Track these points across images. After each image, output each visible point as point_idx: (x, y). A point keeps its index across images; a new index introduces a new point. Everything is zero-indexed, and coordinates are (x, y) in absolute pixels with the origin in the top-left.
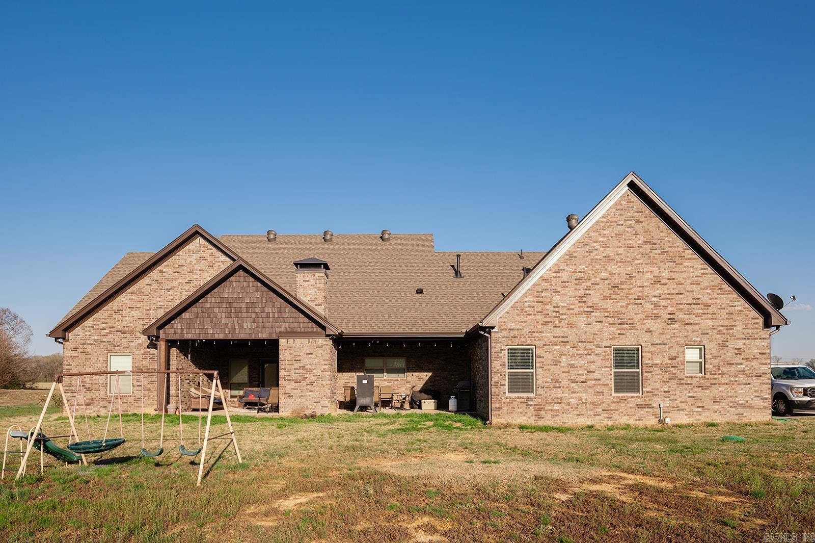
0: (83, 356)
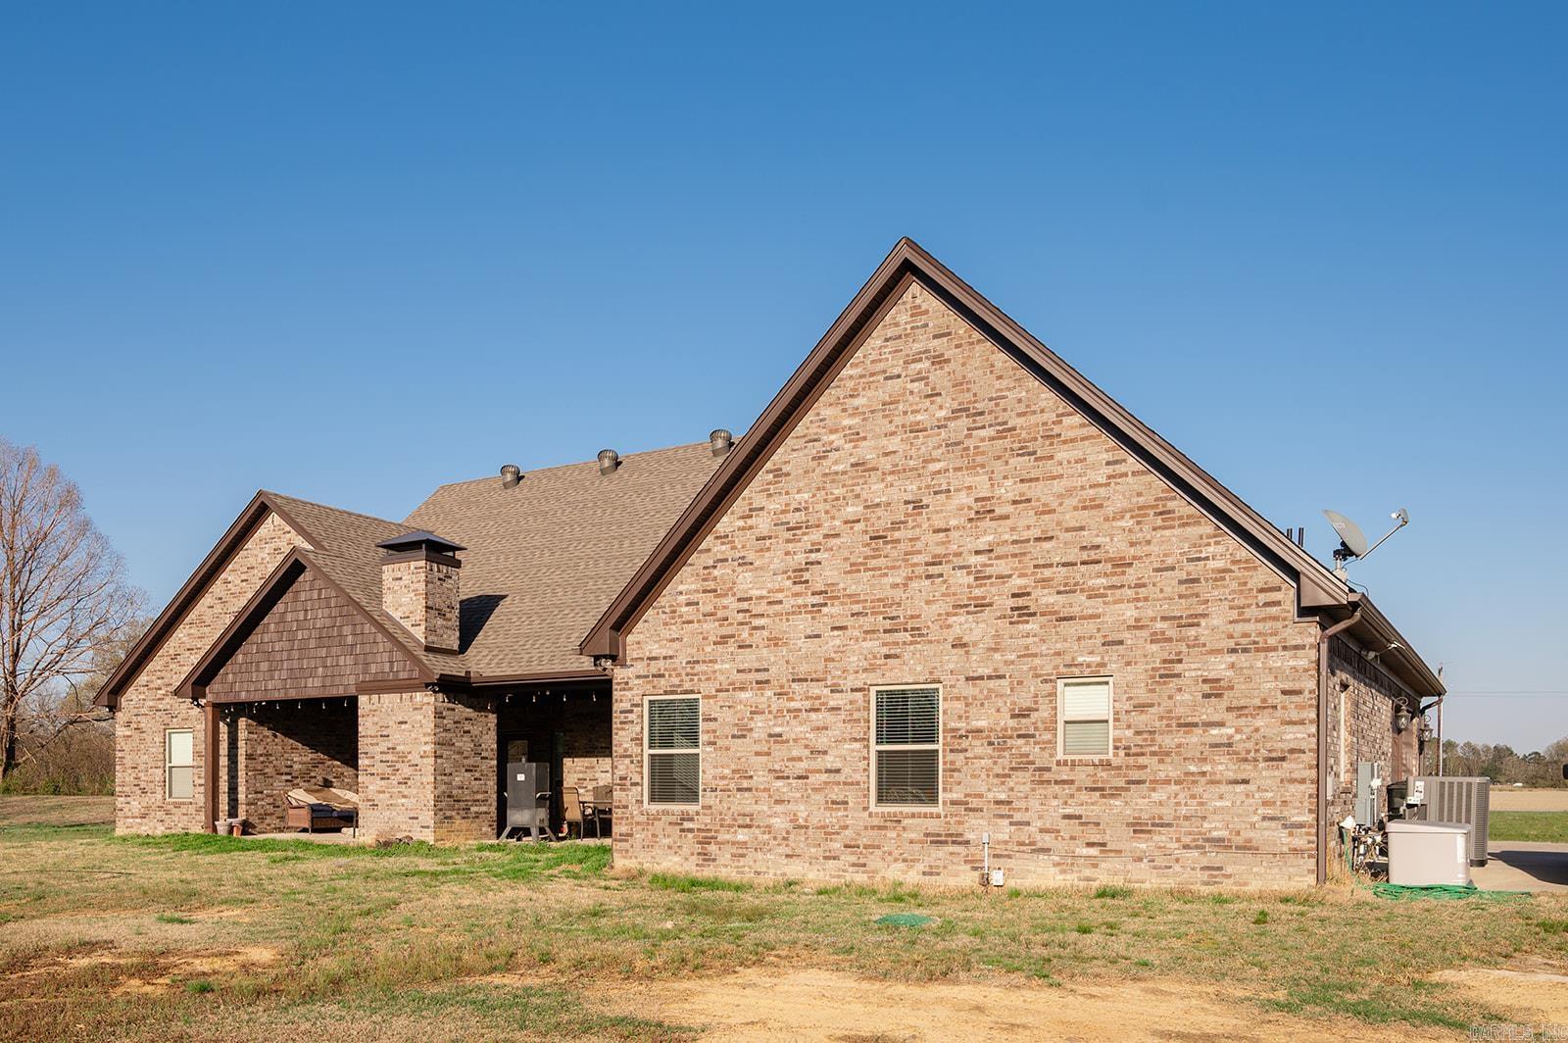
0: (136, 735)
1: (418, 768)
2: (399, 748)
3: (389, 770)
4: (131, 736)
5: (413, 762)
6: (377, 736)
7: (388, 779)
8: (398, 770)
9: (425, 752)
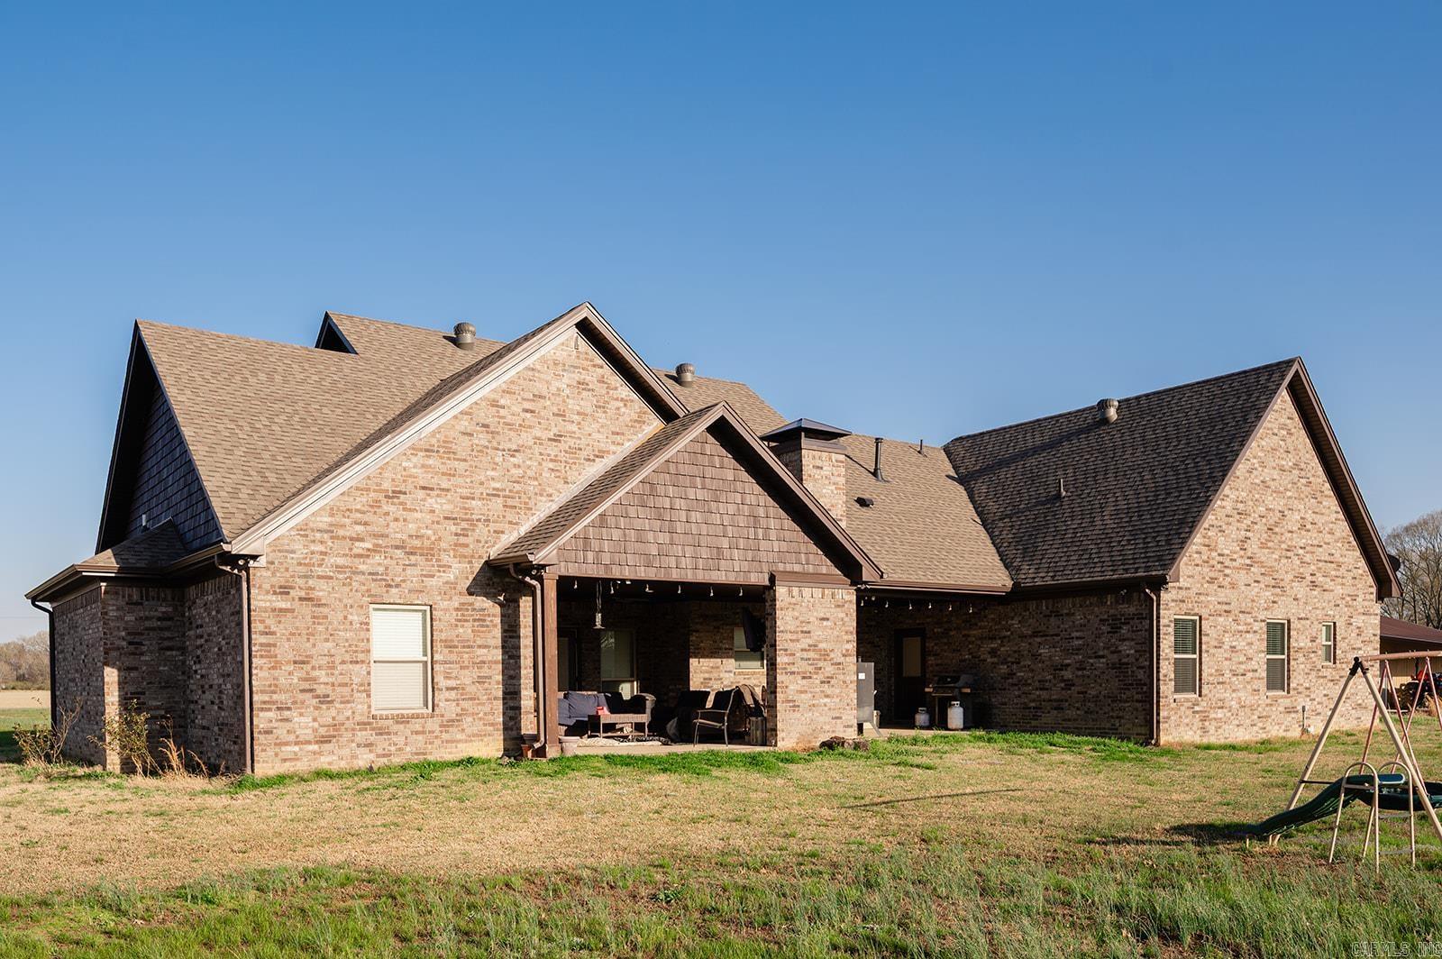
0: (306, 610)
1: (841, 667)
2: (822, 646)
3: (811, 669)
4: (292, 611)
5: (835, 661)
6: (797, 633)
7: (810, 678)
8: (820, 668)
9: (847, 650)
